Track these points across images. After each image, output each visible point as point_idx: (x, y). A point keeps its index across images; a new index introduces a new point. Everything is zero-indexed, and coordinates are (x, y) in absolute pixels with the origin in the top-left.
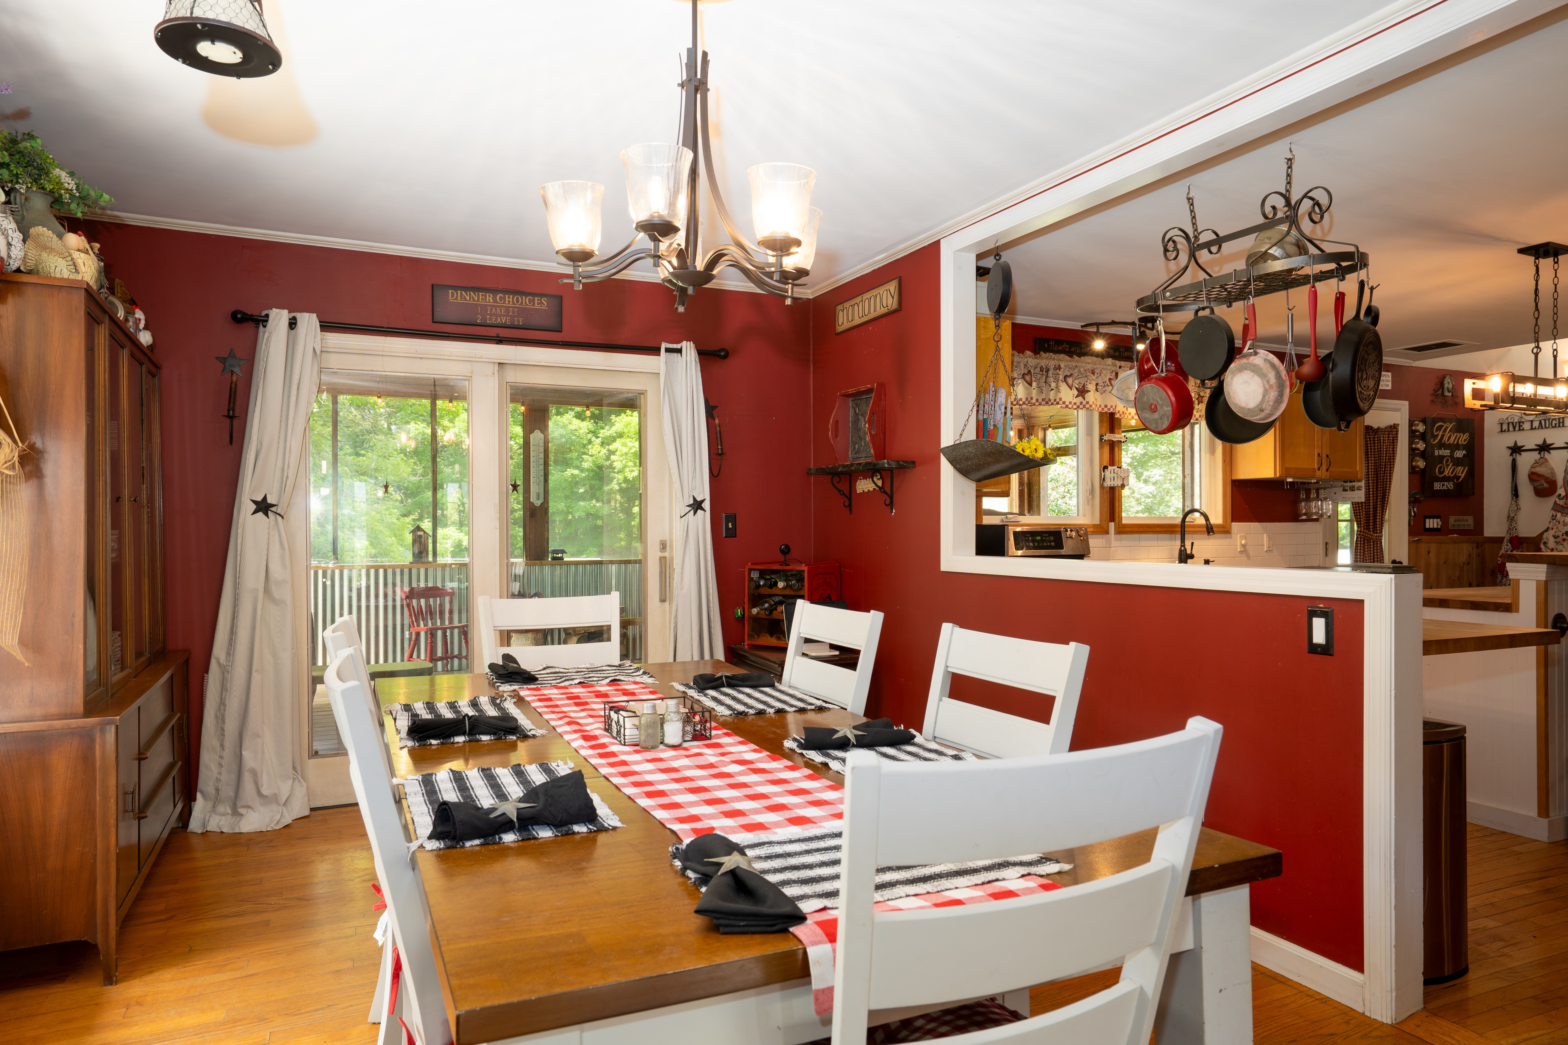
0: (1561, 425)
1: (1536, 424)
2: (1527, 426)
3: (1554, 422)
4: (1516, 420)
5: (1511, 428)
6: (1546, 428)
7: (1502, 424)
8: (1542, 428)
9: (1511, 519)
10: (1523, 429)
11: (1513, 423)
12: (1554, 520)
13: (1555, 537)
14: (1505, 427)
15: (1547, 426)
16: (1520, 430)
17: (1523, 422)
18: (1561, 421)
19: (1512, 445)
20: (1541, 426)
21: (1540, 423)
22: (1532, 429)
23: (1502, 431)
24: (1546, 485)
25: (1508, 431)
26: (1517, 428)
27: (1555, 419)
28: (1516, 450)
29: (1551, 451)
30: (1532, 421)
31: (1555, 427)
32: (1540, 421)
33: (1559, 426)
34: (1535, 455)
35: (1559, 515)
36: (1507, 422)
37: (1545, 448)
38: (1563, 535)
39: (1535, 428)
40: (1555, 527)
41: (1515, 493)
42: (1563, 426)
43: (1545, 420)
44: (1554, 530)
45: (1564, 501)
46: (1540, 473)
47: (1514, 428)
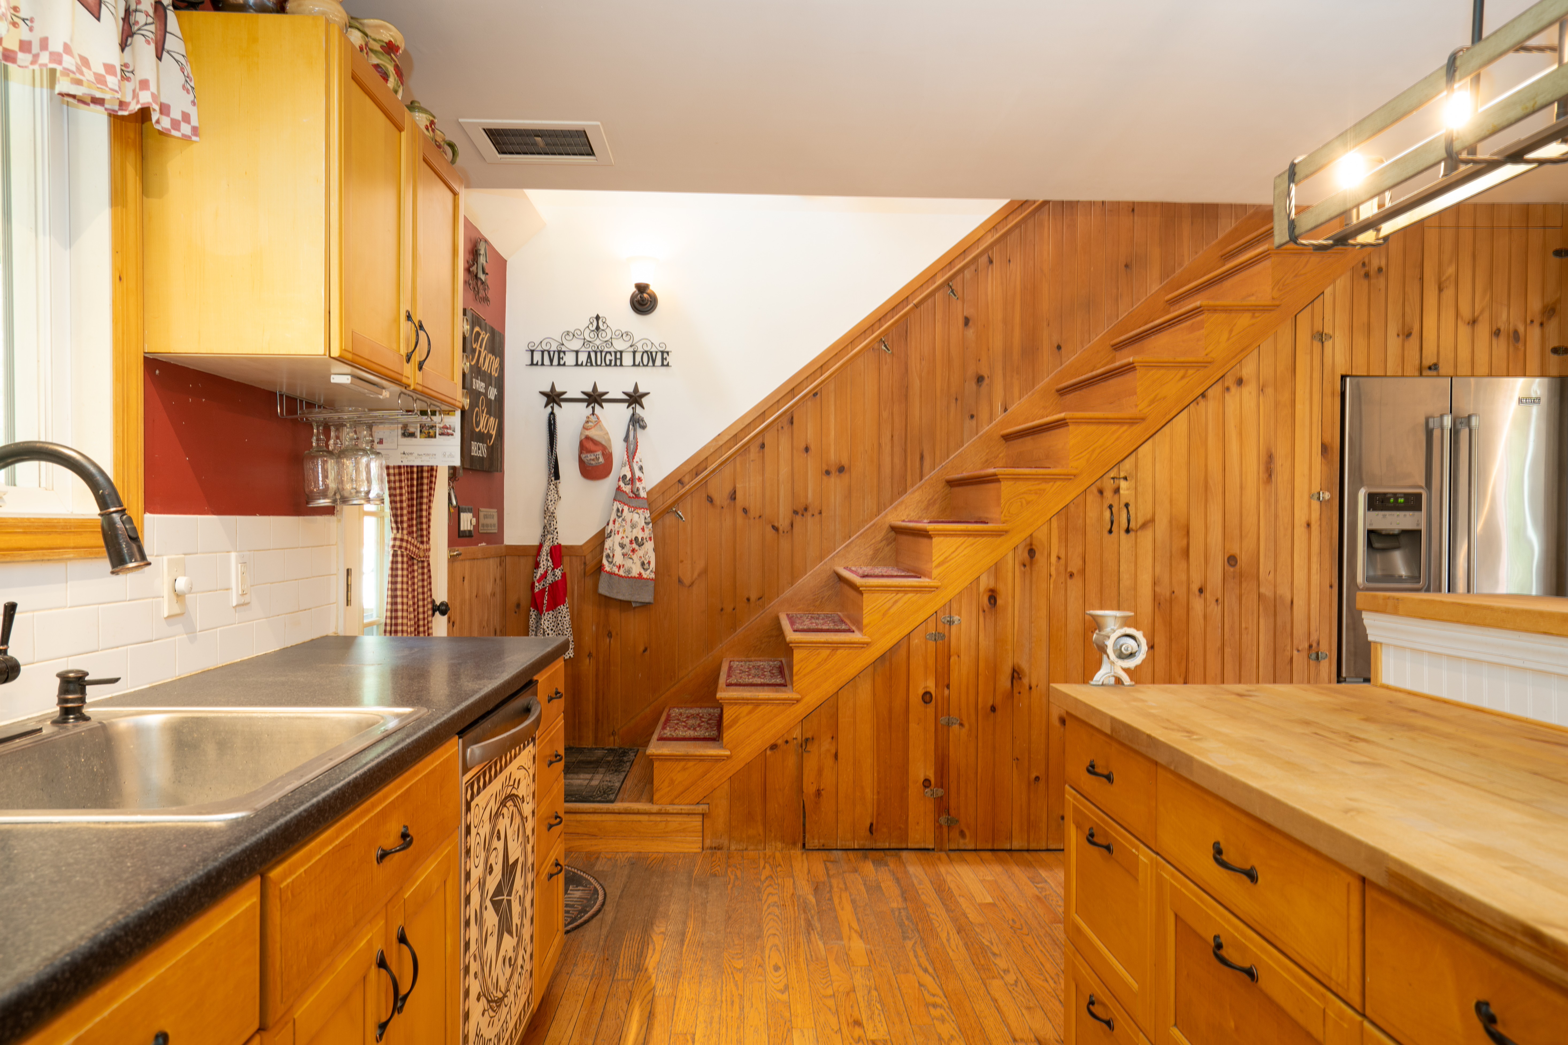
0: (618, 363)
1: (583, 357)
2: (569, 359)
3: (608, 357)
4: (554, 348)
5: (547, 361)
6: (597, 365)
7: (532, 351)
8: (592, 365)
9: (548, 516)
10: (564, 365)
11: (549, 352)
12: (619, 517)
13: (622, 546)
14: (537, 357)
15: (599, 363)
16: (559, 364)
17: (564, 352)
18: (618, 356)
19: (547, 389)
20: (590, 362)
21: (589, 356)
22: (577, 365)
23: (532, 364)
24: (601, 460)
25: (543, 364)
26: (555, 362)
27: (610, 353)
28: (553, 398)
29: (604, 404)
30: (577, 352)
31: (610, 365)
32: (589, 353)
33: (616, 365)
34: (582, 410)
35: (626, 508)
36: (540, 348)
37: (594, 398)
38: (631, 542)
39: (582, 365)
40: (621, 530)
41: (555, 473)
42: (621, 365)
43: (596, 353)
44: (621, 535)
45: (630, 486)
46: (596, 438)
47: (551, 361)
